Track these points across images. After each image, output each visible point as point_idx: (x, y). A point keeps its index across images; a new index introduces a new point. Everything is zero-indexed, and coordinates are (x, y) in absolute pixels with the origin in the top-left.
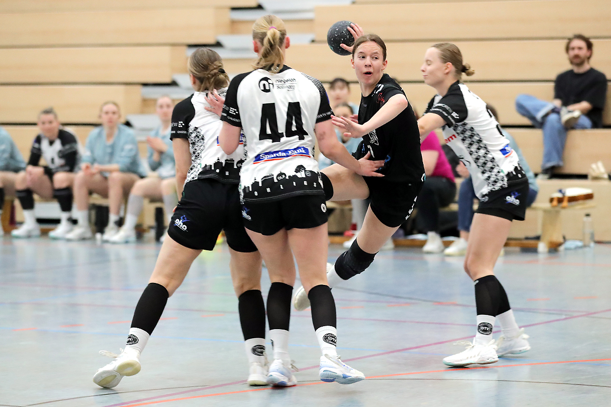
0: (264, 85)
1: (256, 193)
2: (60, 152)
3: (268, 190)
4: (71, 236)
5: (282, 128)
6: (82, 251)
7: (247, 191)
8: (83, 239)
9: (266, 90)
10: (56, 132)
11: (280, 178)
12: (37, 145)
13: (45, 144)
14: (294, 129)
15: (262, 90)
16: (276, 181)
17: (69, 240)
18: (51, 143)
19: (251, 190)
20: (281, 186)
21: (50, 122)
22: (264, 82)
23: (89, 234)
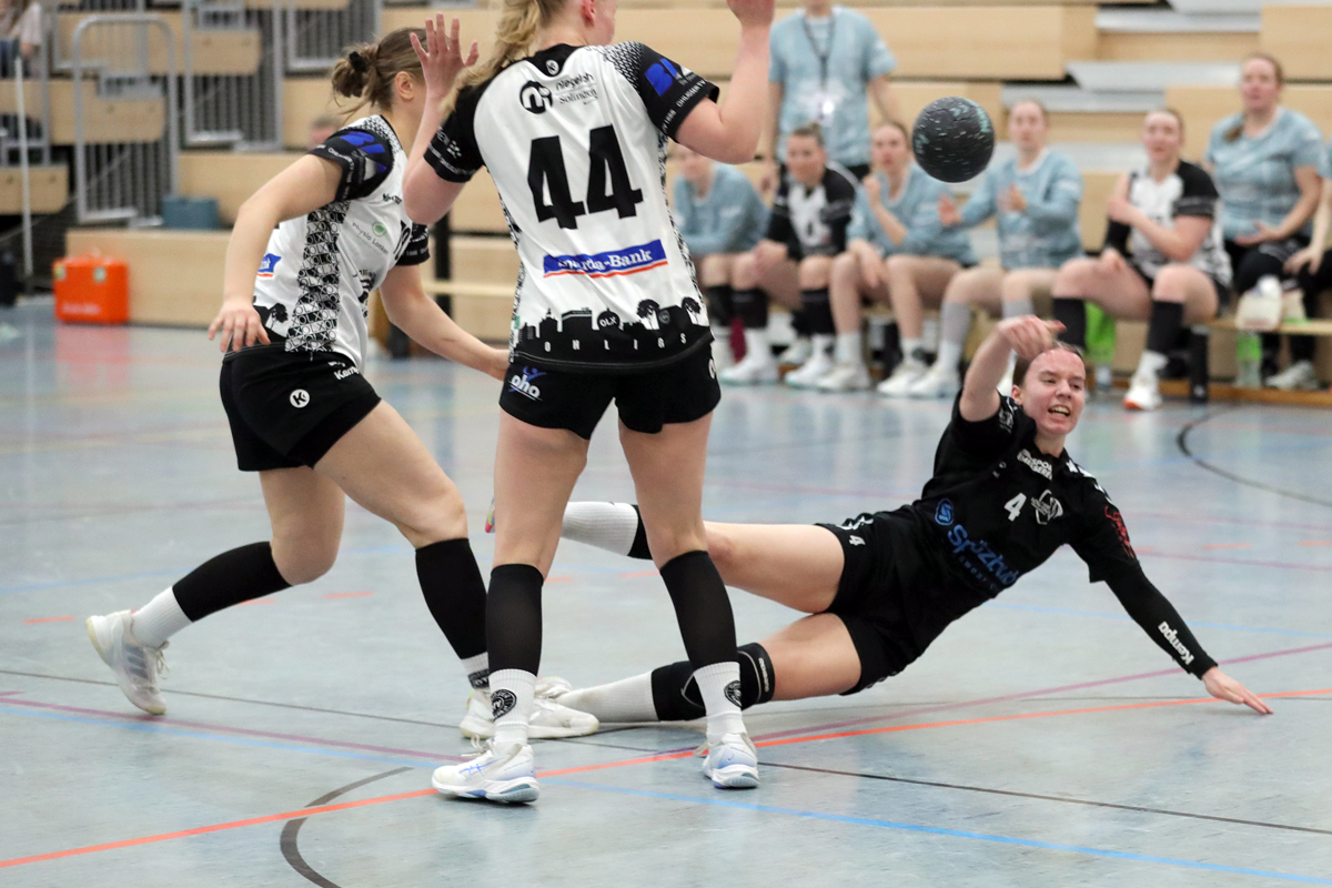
0: (532, 98)
1: (548, 346)
2: (822, 212)
3: (576, 345)
4: (828, 382)
5: (578, 191)
6: (850, 411)
7: (530, 336)
8: (850, 389)
9: (537, 109)
10: (819, 171)
11: (605, 323)
12: (780, 201)
13: (796, 198)
14: (609, 191)
15: (528, 109)
16: (595, 327)
17: (824, 391)
18: (809, 193)
19: (538, 335)
20: (606, 343)
21: (807, 153)
22: (533, 90)
23: (864, 380)
